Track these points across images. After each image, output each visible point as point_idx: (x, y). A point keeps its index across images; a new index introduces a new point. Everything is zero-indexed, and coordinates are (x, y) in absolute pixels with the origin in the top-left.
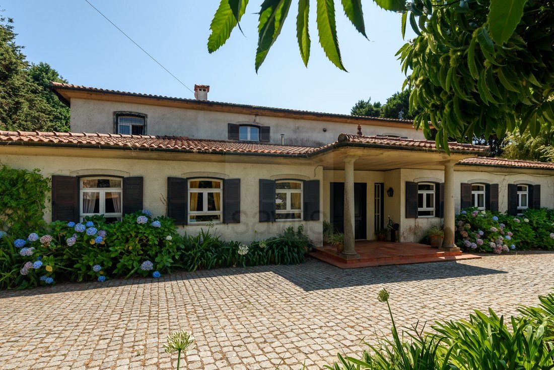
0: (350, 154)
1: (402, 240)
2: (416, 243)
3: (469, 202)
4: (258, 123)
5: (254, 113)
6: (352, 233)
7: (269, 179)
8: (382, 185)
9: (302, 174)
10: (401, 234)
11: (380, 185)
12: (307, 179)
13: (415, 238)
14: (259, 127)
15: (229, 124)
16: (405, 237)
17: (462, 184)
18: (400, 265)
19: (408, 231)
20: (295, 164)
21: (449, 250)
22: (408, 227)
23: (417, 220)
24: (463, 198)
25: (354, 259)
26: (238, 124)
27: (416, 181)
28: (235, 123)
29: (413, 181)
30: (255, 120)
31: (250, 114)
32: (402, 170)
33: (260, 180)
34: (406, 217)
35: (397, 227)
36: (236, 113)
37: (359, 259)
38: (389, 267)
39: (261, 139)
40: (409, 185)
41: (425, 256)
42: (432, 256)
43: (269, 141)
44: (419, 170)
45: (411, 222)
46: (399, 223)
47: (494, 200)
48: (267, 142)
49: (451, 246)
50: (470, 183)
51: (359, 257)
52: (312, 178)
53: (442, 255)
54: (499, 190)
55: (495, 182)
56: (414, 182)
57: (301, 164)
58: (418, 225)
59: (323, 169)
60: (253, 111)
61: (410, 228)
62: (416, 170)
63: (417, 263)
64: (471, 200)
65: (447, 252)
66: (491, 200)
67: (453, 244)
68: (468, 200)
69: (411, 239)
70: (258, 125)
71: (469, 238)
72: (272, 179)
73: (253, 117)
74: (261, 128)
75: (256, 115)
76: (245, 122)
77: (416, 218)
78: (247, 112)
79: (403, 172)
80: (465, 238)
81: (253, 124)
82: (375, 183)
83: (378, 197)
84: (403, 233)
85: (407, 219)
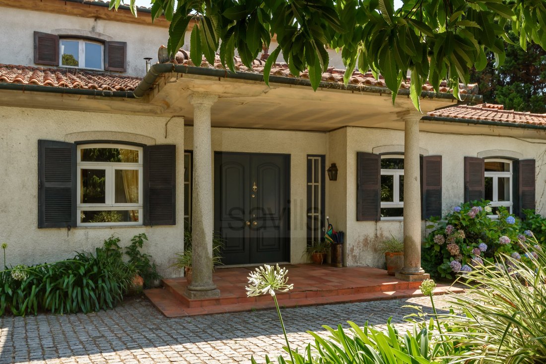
0: (196, 89)
1: (349, 262)
2: (378, 267)
3: (480, 192)
4: (100, 34)
5: (89, 12)
6: (205, 248)
7: (62, 140)
8: (323, 157)
9: (139, 131)
10: (348, 251)
11: (319, 159)
12: (149, 143)
13: (374, 258)
14: (103, 42)
15: (35, 33)
16: (355, 257)
17: (465, 158)
18: (294, 307)
19: (361, 244)
20: (121, 111)
21: (407, 279)
22: (362, 239)
23: (380, 224)
24: (468, 185)
25: (207, 298)
26: (56, 33)
27: (377, 152)
28: (49, 32)
29: (370, 151)
30: (93, 28)
31: (82, 15)
32: (349, 130)
33: (41, 143)
34: (358, 220)
35: (339, 237)
36: (52, 11)
37: (217, 297)
38: (261, 312)
39: (107, 66)
40: (362, 158)
41: (358, 290)
42: (372, 289)
43: (125, 71)
44: (382, 131)
45: (368, 229)
46: (344, 231)
47: (526, 189)
48: (121, 72)
49: (412, 270)
50: (481, 157)
51: (218, 294)
52: (161, 140)
53: (392, 288)
54: (537, 170)
55: (529, 157)
56: (372, 154)
57: (134, 112)
58: (381, 235)
59: (185, 125)
60: (88, 9)
61: (366, 240)
62: (378, 131)
63: (331, 304)
64: (482, 189)
65: (402, 282)
66: (522, 189)
67: (416, 267)
68: (477, 188)
69: (368, 259)
70: (102, 38)
71: (461, 257)
72: (67, 140)
73: (90, 22)
74: (107, 45)
75: (97, 18)
76: (72, 30)
77: (377, 220)
78: (75, 11)
79: (351, 133)
80: (455, 256)
81: (90, 35)
82: (308, 156)
83: (316, 181)
84: (352, 250)
85: (360, 223)
